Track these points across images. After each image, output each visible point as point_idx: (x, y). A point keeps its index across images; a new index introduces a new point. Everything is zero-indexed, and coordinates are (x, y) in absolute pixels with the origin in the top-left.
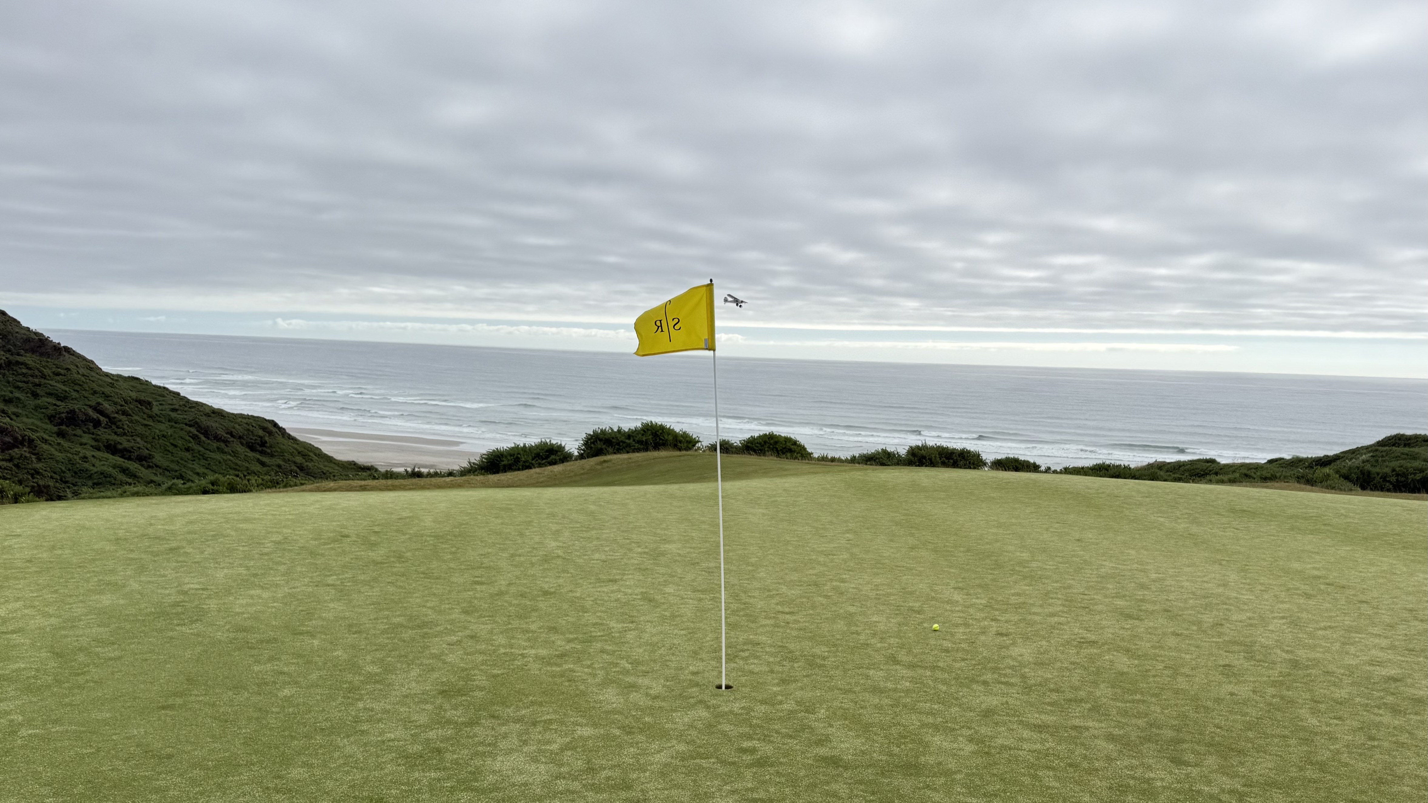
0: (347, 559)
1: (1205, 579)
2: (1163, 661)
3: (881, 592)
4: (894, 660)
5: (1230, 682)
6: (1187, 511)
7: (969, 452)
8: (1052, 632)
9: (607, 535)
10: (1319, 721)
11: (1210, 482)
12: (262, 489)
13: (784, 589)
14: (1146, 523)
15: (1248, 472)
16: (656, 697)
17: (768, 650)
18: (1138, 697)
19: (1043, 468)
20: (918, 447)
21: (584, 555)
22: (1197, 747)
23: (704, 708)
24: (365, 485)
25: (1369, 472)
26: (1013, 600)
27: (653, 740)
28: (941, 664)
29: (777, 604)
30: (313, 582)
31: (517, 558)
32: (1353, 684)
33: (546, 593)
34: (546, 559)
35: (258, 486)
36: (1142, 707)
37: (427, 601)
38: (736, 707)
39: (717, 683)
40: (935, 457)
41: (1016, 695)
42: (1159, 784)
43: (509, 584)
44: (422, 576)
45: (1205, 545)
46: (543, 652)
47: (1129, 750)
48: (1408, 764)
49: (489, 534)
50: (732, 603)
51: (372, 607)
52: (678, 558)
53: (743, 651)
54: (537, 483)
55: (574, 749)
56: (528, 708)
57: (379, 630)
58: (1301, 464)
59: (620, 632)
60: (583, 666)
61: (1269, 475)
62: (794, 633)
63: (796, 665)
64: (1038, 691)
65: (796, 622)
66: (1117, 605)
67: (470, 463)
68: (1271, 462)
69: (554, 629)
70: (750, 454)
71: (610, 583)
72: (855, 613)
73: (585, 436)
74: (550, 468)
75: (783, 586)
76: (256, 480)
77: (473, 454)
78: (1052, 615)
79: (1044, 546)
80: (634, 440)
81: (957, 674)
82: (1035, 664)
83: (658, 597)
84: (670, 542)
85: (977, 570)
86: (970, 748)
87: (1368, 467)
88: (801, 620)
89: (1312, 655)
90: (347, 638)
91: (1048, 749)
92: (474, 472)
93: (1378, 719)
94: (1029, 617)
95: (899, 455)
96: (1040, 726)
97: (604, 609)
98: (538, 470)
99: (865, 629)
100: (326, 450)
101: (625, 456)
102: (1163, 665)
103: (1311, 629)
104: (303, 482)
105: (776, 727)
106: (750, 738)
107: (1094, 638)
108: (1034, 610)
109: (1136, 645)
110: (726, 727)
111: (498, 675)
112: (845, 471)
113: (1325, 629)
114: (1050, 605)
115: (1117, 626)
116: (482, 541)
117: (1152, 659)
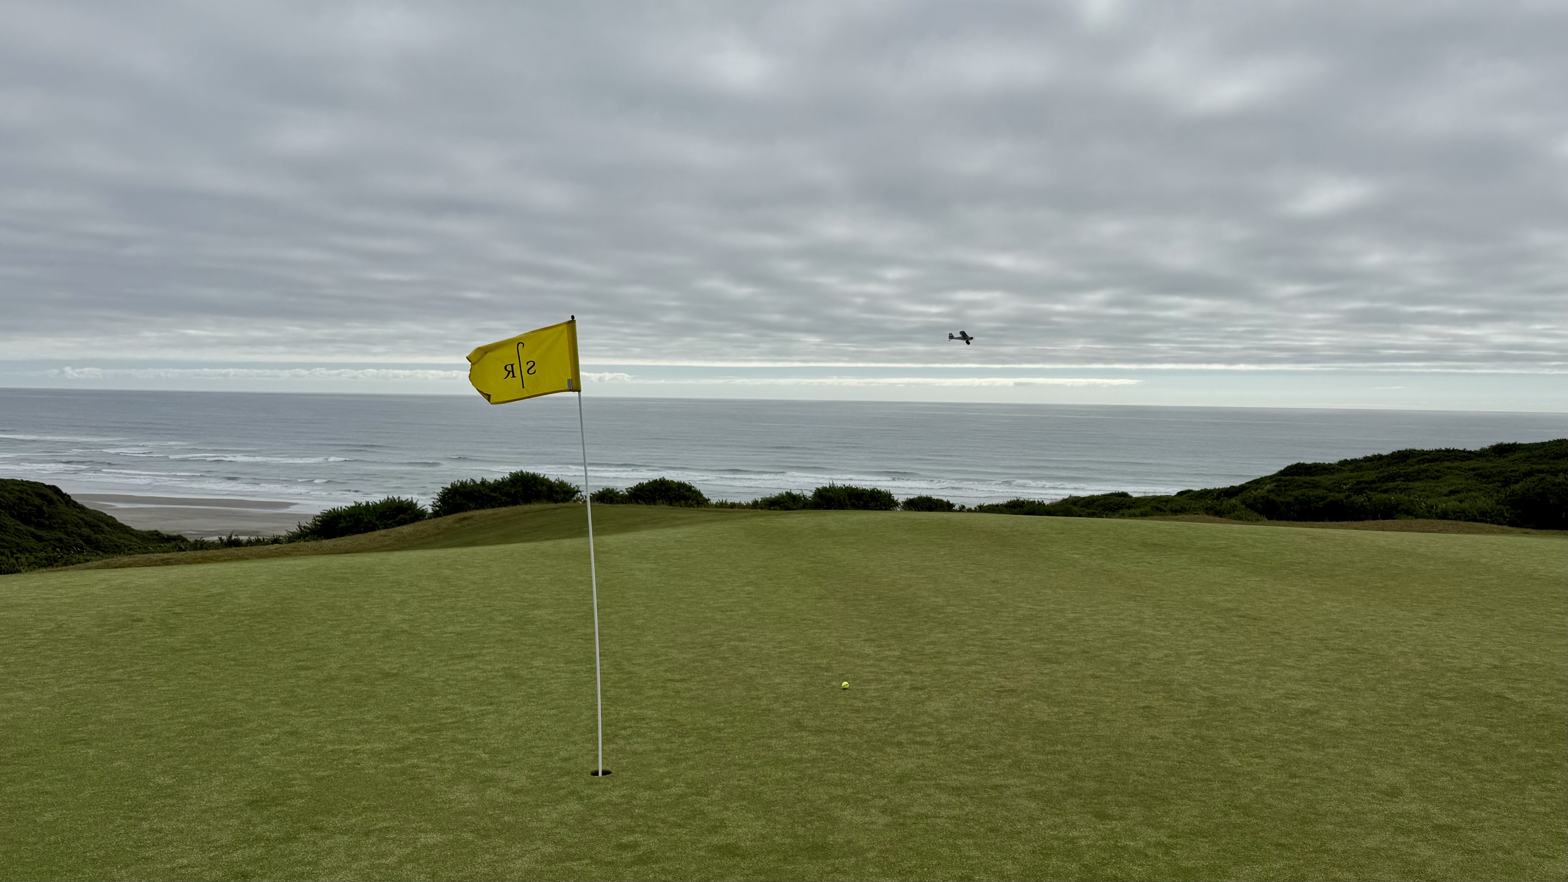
0: (138, 648)
1: (1121, 616)
2: (1083, 707)
3: (785, 650)
4: (799, 725)
5: (1151, 725)
6: (1101, 547)
7: (879, 492)
8: (969, 683)
9: (464, 604)
10: (1240, 761)
11: (1123, 516)
12: (34, 568)
13: (674, 653)
14: (1061, 561)
15: (1159, 506)
16: (517, 792)
17: (654, 725)
18: (1059, 747)
19: (957, 507)
20: (825, 489)
21: (435, 629)
22: (1120, 798)
23: (577, 799)
24: (167, 559)
25: (1274, 501)
26: (929, 649)
27: (514, 843)
28: (851, 727)
29: (666, 671)
30: (92, 678)
31: (352, 636)
32: (1272, 719)
33: (387, 675)
34: (388, 635)
35: (29, 566)
36: (1064, 759)
37: (237, 694)
38: (615, 795)
39: (593, 769)
40: (844, 499)
41: (934, 756)
42: (1084, 843)
43: (342, 667)
44: (233, 663)
45: (1120, 581)
46: (381, 746)
47: (1052, 808)
48: (1330, 801)
49: (318, 610)
50: (612, 674)
51: (167, 704)
52: (549, 626)
53: (625, 728)
54: (382, 546)
55: (416, 860)
56: (360, 815)
57: (174, 731)
58: (1209, 495)
59: (476, 717)
60: (429, 760)
61: (1178, 508)
62: (685, 703)
63: (686, 740)
64: (956, 749)
65: (689, 690)
66: (1035, 648)
67: (300, 527)
68: (1181, 494)
69: (395, 719)
70: (638, 503)
71: (466, 659)
72: (756, 675)
73: (441, 490)
74: (398, 529)
75: (672, 650)
76: (27, 558)
77: (306, 516)
78: (969, 664)
79: (960, 589)
80: (500, 493)
81: (869, 737)
82: (952, 719)
83: (523, 673)
84: (539, 607)
85: (890, 619)
86: (885, 819)
87: (1272, 496)
88: (694, 688)
89: (1229, 691)
90: (132, 744)
91: (967, 814)
92: (304, 538)
93: (1298, 755)
94: (945, 667)
95: (805, 498)
96: (958, 789)
97: (457, 690)
98: (383, 532)
99: (767, 693)
100: (121, 518)
101: (489, 511)
102: (1084, 711)
103: (1227, 664)
104: (88, 558)
105: (662, 816)
106: (631, 831)
107: (1012, 685)
108: (951, 659)
109: (1057, 690)
110: (603, 821)
111: (323, 778)
112: (746, 517)
113: (1240, 663)
114: (966, 653)
115: (1036, 672)
116: (309, 618)
117: (1072, 705)
